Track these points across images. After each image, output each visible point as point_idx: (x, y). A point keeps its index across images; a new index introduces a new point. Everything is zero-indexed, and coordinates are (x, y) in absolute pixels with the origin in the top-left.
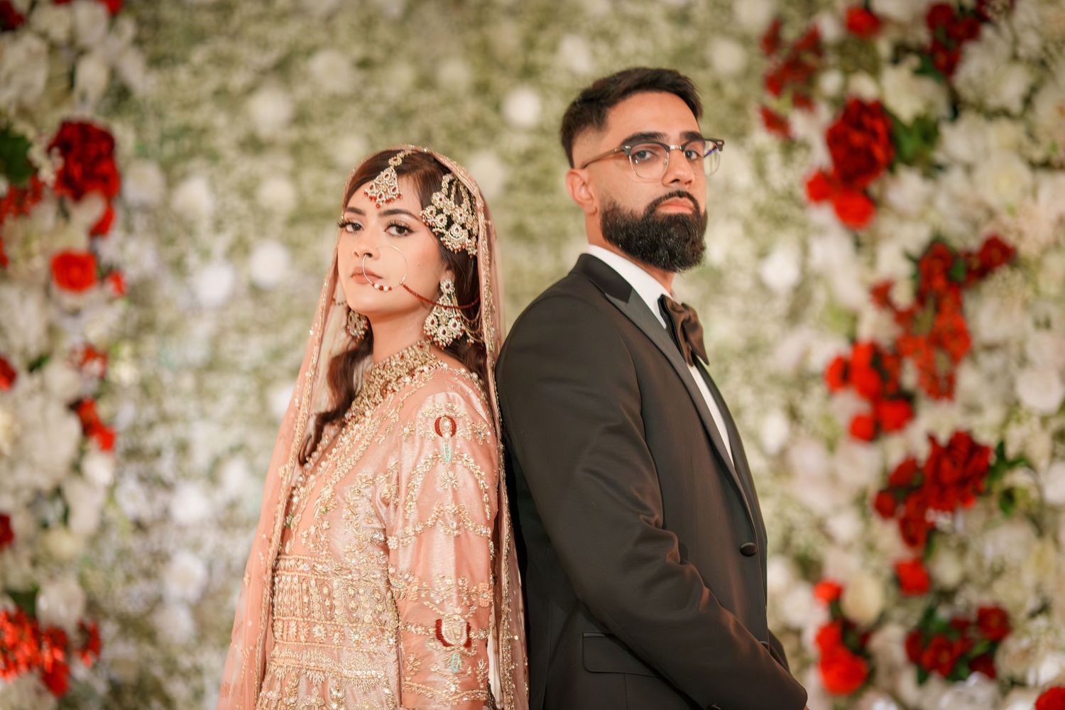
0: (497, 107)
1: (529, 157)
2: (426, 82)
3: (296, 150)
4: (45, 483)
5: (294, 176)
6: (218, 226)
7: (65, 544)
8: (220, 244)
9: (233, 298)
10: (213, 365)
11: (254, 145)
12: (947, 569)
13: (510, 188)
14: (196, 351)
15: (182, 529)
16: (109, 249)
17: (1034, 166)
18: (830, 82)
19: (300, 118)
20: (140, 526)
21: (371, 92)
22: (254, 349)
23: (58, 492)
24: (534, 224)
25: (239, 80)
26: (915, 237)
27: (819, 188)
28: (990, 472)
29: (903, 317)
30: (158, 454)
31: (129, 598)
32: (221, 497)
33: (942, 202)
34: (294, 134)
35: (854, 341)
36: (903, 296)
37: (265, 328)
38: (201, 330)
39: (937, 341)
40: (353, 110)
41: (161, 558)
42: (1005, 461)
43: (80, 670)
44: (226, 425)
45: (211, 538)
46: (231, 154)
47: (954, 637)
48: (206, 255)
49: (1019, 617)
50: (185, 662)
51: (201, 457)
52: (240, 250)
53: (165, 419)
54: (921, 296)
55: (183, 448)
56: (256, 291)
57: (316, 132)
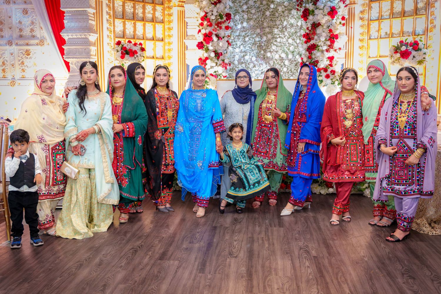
0: (269, 6)
1: (272, 12)
2: (261, 4)
3: (247, 12)
4: (225, 49)
5: (247, 15)
6: (240, 20)
7: (226, 55)
8: (240, 22)
9: (241, 28)
10: (239, 36)
11: (243, 11)
12: (313, 56)
13: (270, 15)
14: (237, 34)
15: (237, 53)
16: (229, 25)
17: (324, 15)
18: (304, 5)
19: (248, 8)
20: (233, 52)
21: (255, 5)
22: (243, 34)
23: (226, 50)
24: (273, 19)
25: (241, 4)
26: (312, 22)
27: (302, 17)
28: (316, 47)
29: (310, 31)
30: (234, 45)
31: (232, 60)
32: (240, 49)
33: (314, 18)
34: (247, 10)
35: (306, 32)
36: (310, 29)
37: (244, 31)
38: (238, 32)
39: (312, 34)
40: (254, 7)
41: (234, 56)
42: (318, 46)
43: (228, 67)
44: (241, 42)
45: (239, 54)
46: (241, 13)
47: (313, 63)
48: (238, 24)
49: (320, 61)
50: (237, 66)
51: (238, 46)
52: (242, 23)
53: (235, 41)
54: (312, 29)
55: (236, 44)
56: (244, 27)
57: (250, 10)
